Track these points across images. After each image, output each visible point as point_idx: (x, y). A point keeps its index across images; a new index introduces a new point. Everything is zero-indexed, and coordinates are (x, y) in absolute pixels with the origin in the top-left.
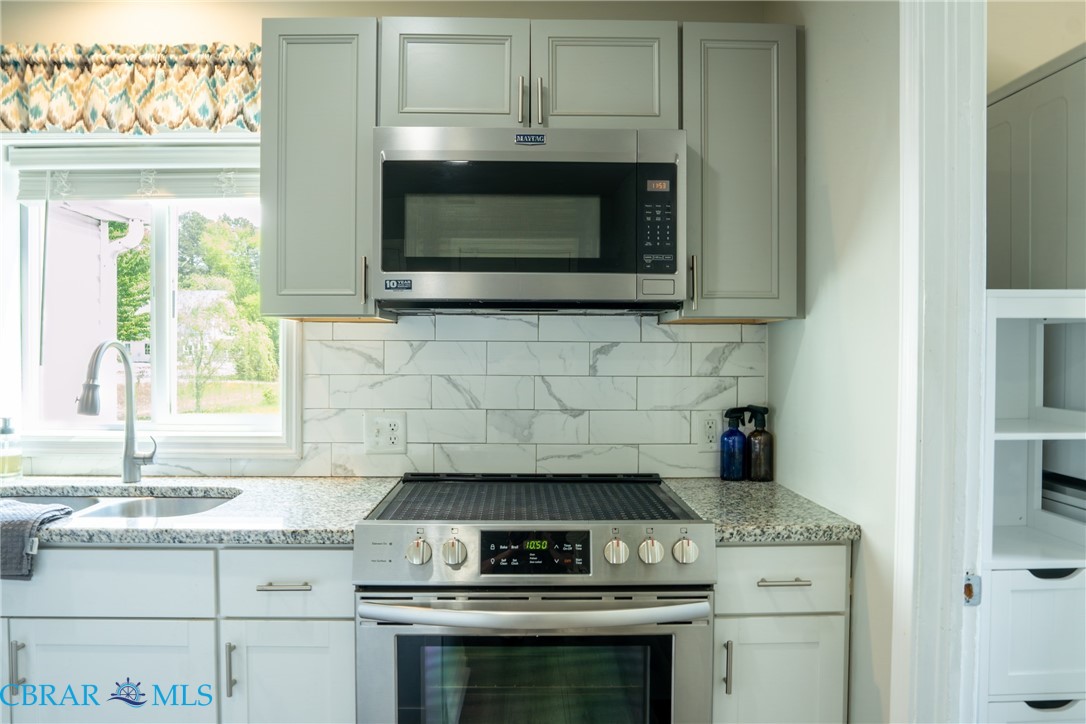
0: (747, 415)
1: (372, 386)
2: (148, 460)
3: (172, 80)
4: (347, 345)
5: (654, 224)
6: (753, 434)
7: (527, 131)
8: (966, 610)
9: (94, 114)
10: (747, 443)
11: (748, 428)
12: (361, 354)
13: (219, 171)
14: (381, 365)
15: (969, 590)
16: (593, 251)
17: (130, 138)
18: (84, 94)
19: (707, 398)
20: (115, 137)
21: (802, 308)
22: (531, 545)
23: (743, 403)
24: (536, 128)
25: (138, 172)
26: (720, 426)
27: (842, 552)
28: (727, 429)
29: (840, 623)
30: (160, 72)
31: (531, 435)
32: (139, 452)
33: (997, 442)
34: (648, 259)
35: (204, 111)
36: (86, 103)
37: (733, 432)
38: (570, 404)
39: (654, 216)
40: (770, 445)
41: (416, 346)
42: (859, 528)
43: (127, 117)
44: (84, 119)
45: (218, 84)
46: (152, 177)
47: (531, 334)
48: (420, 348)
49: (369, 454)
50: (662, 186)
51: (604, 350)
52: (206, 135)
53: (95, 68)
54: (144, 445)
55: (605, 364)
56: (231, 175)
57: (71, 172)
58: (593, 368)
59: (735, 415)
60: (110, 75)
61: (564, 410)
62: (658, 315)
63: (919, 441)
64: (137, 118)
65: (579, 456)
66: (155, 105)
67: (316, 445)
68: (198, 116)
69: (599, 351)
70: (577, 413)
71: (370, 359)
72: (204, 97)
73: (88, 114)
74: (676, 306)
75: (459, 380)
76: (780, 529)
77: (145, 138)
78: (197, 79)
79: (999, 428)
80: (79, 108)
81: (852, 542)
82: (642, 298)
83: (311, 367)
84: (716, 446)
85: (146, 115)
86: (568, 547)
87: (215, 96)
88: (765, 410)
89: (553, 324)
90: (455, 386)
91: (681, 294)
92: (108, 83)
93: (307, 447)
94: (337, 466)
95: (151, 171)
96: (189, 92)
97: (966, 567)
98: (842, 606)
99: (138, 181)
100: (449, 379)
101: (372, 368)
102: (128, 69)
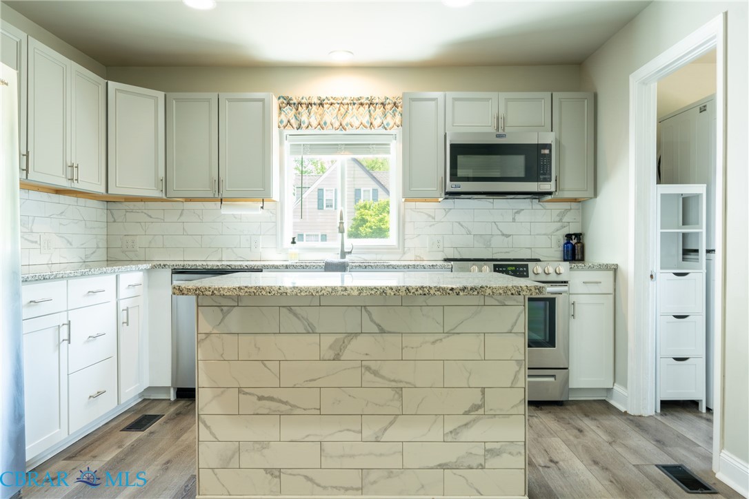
0: (573, 237)
1: (430, 226)
2: (350, 253)
3: (355, 110)
4: (421, 210)
5: (544, 165)
6: (576, 243)
7: (498, 133)
8: (651, 283)
9: (325, 123)
10: (574, 247)
11: (574, 242)
12: (427, 214)
13: (369, 144)
14: (434, 218)
15: (652, 276)
16: (522, 175)
17: (338, 132)
18: (320, 115)
19: (558, 230)
20: (333, 132)
21: (596, 195)
22: (509, 268)
23: (572, 232)
24: (501, 132)
25: (337, 145)
26: (563, 241)
27: (611, 273)
28: (566, 241)
29: (611, 297)
30: (350, 107)
31: (490, 244)
32: (346, 250)
33: (661, 233)
34: (542, 177)
35: (368, 122)
36: (321, 119)
37: (568, 242)
38: (505, 233)
39: (543, 162)
40: (583, 247)
41: (447, 211)
42: (617, 265)
43: (337, 124)
44: (321, 126)
45: (371, 111)
46: (343, 147)
47: (490, 206)
48: (448, 212)
49: (429, 252)
50: (547, 151)
51: (518, 212)
52: (368, 131)
53: (325, 106)
54: (348, 248)
55: (518, 217)
56: (374, 146)
57: (311, 145)
58: (514, 219)
59: (569, 236)
60: (331, 108)
61: (503, 235)
62: (539, 199)
63: (635, 231)
64: (341, 125)
65: (509, 252)
66: (348, 119)
67: (409, 249)
68: (366, 124)
69: (516, 213)
70: (508, 236)
71: (430, 216)
72: (367, 117)
73: (322, 123)
74: (550, 193)
75: (463, 224)
76: (590, 264)
77: (344, 132)
78: (365, 109)
79: (661, 229)
80: (318, 121)
81: (615, 269)
82: (540, 190)
83: (408, 219)
84: (561, 248)
85: (344, 124)
86: (521, 269)
87: (370, 115)
88: (581, 234)
89: (500, 203)
90: (462, 226)
91: (553, 189)
92: (330, 111)
93: (406, 249)
94: (417, 256)
95: (342, 144)
96: (361, 115)
97: (651, 269)
98: (611, 291)
99: (337, 148)
100: (459, 223)
101: (431, 219)
102: (338, 106)
